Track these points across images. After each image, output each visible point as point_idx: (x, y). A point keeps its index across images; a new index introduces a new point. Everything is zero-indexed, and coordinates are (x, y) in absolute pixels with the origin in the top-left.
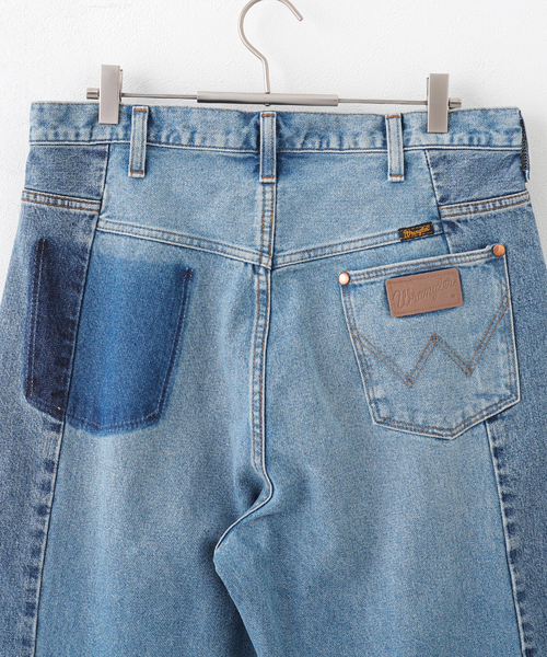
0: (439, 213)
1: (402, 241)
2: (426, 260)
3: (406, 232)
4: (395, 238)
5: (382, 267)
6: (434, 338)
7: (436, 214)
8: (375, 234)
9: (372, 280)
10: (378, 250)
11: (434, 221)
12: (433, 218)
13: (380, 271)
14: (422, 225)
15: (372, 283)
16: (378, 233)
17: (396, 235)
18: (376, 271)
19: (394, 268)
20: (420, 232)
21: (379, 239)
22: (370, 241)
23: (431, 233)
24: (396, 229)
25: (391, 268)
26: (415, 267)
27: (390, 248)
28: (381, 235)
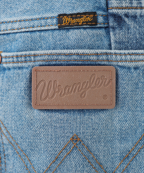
0: (107, 4)
1: (60, 28)
2: (81, 51)
3: (65, 19)
4: (53, 24)
5: (33, 52)
6: (76, 139)
7: (103, 5)
8: (34, 17)
9: (20, 65)
10: (33, 34)
11: (99, 12)
12: (99, 8)
13: (29, 56)
14: (85, 13)
15: (19, 68)
16: (37, 16)
17: (55, 21)
18: (25, 56)
19: (45, 55)
20: (81, 21)
21: (36, 23)
22: (27, 24)
23: (93, 24)
24: (56, 15)
25: (41, 55)
26: (66, 58)
27: (46, 34)
28: (40, 19)
